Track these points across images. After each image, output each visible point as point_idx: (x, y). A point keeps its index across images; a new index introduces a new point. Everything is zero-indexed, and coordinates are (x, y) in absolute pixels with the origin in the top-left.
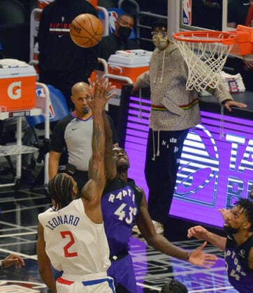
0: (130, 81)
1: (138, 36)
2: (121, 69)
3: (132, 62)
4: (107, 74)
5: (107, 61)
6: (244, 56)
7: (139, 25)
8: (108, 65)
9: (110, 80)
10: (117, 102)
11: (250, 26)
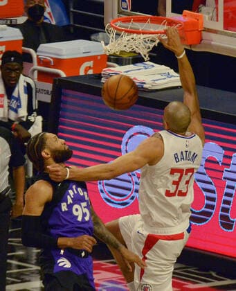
0: (63, 75)
1: (72, 23)
2: (51, 60)
3: (64, 53)
4: (36, 66)
5: (36, 51)
6: (190, 46)
7: (72, 10)
8: (38, 56)
9: (40, 73)
10: (47, 99)
11: (198, 12)
